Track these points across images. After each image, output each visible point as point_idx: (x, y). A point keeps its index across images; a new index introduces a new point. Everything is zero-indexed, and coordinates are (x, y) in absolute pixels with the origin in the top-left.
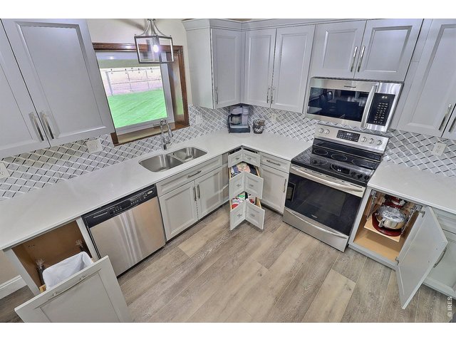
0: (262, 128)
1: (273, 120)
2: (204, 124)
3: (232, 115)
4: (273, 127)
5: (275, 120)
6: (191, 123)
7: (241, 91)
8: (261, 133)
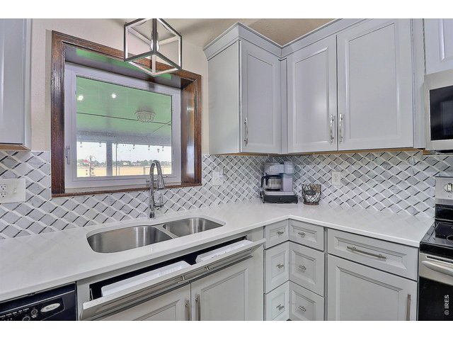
0: (317, 195)
1: (336, 183)
2: (224, 187)
3: (268, 177)
4: (336, 195)
5: (339, 183)
6: (204, 181)
7: (283, 136)
8: (316, 203)
